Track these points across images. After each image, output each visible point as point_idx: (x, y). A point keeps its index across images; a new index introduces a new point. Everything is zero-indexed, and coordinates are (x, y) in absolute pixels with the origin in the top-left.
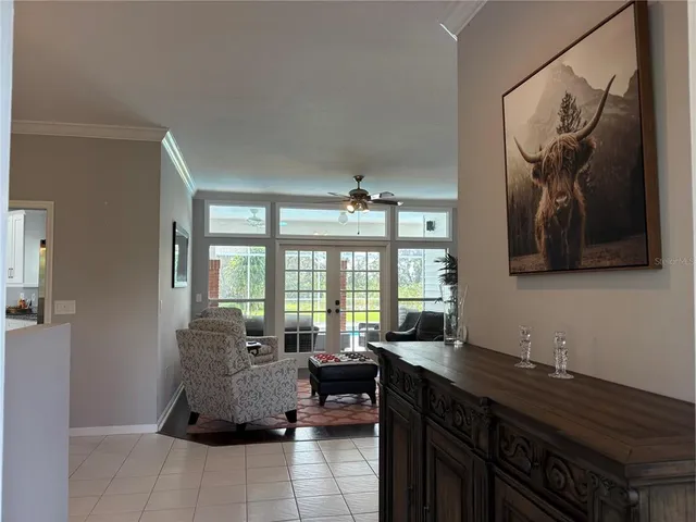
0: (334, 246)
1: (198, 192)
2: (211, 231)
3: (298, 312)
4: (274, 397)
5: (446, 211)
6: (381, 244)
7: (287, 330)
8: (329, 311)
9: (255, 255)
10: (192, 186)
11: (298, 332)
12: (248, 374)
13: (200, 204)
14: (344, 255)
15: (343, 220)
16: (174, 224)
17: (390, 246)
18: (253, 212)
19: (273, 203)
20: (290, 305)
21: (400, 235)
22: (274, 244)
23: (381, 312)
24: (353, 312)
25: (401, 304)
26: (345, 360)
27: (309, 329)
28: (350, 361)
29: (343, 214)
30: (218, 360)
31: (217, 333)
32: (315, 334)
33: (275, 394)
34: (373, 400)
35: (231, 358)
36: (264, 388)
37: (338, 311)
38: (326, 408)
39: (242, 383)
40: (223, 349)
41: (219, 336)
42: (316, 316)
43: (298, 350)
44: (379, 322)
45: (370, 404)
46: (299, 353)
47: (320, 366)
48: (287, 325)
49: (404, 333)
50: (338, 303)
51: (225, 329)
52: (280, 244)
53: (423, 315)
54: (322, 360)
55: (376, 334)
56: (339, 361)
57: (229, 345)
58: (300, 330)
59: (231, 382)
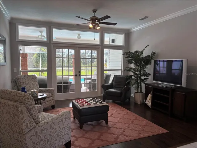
0: (78, 47)
1: (12, 19)
2: (20, 39)
3: (63, 76)
4: (57, 138)
5: (123, 34)
6: (97, 47)
7: (58, 83)
8: (76, 75)
9: (42, 53)
11: (63, 84)
12: (38, 130)
14: (82, 51)
15: (79, 37)
17: (100, 48)
18: (41, 32)
19: (50, 26)
20: (59, 73)
21: (105, 43)
23: (97, 75)
24: (86, 75)
25: (105, 72)
26: (93, 104)
27: (67, 83)
28: (95, 104)
29: (79, 35)
30: (14, 122)
31: (12, 103)
32: (70, 85)
33: (58, 136)
34: (107, 123)
35: (24, 122)
36: (50, 135)
37: (80, 75)
38: (84, 130)
39: (34, 137)
40: (17, 115)
41: (13, 105)
42: (70, 77)
43: (63, 92)
44: (96, 79)
45: (105, 125)
46: (63, 93)
47: (80, 108)
48: (58, 82)
49: (108, 84)
50: (80, 72)
51: (19, 99)
52: (54, 46)
53: (116, 77)
54: (80, 105)
55: (95, 84)
56: (90, 105)
57: (21, 113)
58: (64, 84)
59: (25, 139)
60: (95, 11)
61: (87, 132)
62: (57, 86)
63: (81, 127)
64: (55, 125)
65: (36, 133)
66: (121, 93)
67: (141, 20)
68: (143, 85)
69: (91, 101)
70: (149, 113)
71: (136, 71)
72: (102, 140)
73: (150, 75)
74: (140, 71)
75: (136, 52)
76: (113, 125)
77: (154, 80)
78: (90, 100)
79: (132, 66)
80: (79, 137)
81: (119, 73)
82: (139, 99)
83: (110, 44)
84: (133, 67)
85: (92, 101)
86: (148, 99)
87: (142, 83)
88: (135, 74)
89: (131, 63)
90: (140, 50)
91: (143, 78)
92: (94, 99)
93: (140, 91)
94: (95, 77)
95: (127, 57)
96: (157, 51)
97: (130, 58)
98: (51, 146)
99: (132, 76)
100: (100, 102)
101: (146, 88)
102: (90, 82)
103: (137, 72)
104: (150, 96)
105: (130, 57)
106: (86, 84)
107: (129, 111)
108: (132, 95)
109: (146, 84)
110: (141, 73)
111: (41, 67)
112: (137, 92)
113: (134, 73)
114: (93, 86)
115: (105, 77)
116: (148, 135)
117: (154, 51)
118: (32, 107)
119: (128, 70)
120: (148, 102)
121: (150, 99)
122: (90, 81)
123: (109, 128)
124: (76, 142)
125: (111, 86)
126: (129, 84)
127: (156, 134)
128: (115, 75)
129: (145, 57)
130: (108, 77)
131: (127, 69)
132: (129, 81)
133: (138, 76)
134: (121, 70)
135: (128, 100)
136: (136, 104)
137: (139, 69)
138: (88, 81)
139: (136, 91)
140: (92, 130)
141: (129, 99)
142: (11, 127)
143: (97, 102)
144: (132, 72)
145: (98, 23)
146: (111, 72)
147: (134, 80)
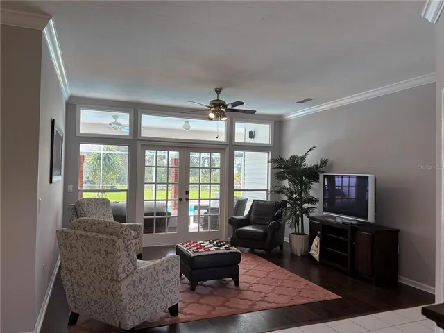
0: (186, 147)
1: (71, 97)
2: (82, 132)
3: (155, 200)
4: (160, 296)
5: (269, 123)
6: (224, 147)
7: (146, 215)
8: (180, 200)
10: (67, 90)
11: (155, 217)
13: (73, 107)
15: (187, 127)
16: (53, 121)
17: (228, 149)
18: (115, 117)
19: (136, 110)
21: (236, 141)
22: (136, 143)
23: (221, 200)
24: (199, 200)
25: (236, 194)
26: (213, 249)
27: (164, 214)
28: (217, 249)
29: (187, 122)
30: (106, 264)
31: (105, 237)
32: (168, 218)
33: (160, 292)
34: (237, 283)
35: (121, 263)
36: (151, 289)
37: (187, 200)
38: (198, 294)
39: (131, 287)
40: (112, 253)
41: (107, 239)
42: (169, 203)
43: (154, 231)
44: (219, 207)
45: (235, 287)
46: (154, 234)
47: (192, 255)
48: (146, 211)
49: (241, 217)
50: (187, 193)
51: (114, 232)
52: (142, 145)
53: (255, 203)
54: (192, 250)
55: (217, 217)
56: (209, 250)
57: (119, 249)
58: (157, 215)
59: (120, 288)
60: (218, 91)
61: (202, 296)
62: (145, 219)
63: (193, 289)
64: (157, 273)
65: (134, 282)
66: (265, 235)
67: (302, 102)
68: (306, 219)
69: (209, 246)
70: (315, 272)
71: (292, 193)
72: (229, 307)
73: (317, 201)
74: (300, 194)
75: (293, 158)
76: (249, 287)
77: (324, 210)
78: (208, 242)
79: (286, 183)
80: (190, 303)
81: (263, 197)
82: (298, 246)
83: (246, 141)
84: (288, 186)
85: (212, 245)
86: (314, 245)
87: (304, 215)
88: (291, 198)
89: (284, 178)
90: (300, 155)
91: (306, 206)
92: (215, 242)
93: (300, 232)
94: (216, 204)
95: (276, 168)
96: (331, 158)
97: (282, 170)
98: (152, 306)
99: (285, 202)
100: (226, 246)
101: (311, 225)
102: (205, 213)
103: (295, 196)
104: (316, 241)
105: (281, 168)
106: (199, 216)
107: (278, 267)
108: (287, 240)
109: (311, 218)
110: (301, 198)
111: (103, 181)
112: (295, 234)
113: (289, 197)
114: (212, 221)
115: (235, 204)
116: (306, 301)
117: (324, 157)
118: (129, 243)
119: (278, 192)
120: (314, 252)
121: (317, 246)
122: (206, 211)
123: (240, 291)
124: (185, 309)
125: (247, 222)
126: (279, 217)
127: (319, 300)
128: (254, 201)
129: (310, 169)
130: (242, 203)
131: (276, 189)
132: (279, 211)
133: (297, 203)
134: (267, 190)
135: (279, 248)
136: (293, 256)
137: (298, 189)
138: (203, 211)
139: (294, 232)
140: (211, 294)
141: (281, 247)
142: (98, 271)
143: (221, 246)
144: (286, 195)
145: (224, 110)
146: (247, 195)
147: (289, 209)
